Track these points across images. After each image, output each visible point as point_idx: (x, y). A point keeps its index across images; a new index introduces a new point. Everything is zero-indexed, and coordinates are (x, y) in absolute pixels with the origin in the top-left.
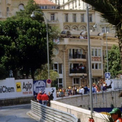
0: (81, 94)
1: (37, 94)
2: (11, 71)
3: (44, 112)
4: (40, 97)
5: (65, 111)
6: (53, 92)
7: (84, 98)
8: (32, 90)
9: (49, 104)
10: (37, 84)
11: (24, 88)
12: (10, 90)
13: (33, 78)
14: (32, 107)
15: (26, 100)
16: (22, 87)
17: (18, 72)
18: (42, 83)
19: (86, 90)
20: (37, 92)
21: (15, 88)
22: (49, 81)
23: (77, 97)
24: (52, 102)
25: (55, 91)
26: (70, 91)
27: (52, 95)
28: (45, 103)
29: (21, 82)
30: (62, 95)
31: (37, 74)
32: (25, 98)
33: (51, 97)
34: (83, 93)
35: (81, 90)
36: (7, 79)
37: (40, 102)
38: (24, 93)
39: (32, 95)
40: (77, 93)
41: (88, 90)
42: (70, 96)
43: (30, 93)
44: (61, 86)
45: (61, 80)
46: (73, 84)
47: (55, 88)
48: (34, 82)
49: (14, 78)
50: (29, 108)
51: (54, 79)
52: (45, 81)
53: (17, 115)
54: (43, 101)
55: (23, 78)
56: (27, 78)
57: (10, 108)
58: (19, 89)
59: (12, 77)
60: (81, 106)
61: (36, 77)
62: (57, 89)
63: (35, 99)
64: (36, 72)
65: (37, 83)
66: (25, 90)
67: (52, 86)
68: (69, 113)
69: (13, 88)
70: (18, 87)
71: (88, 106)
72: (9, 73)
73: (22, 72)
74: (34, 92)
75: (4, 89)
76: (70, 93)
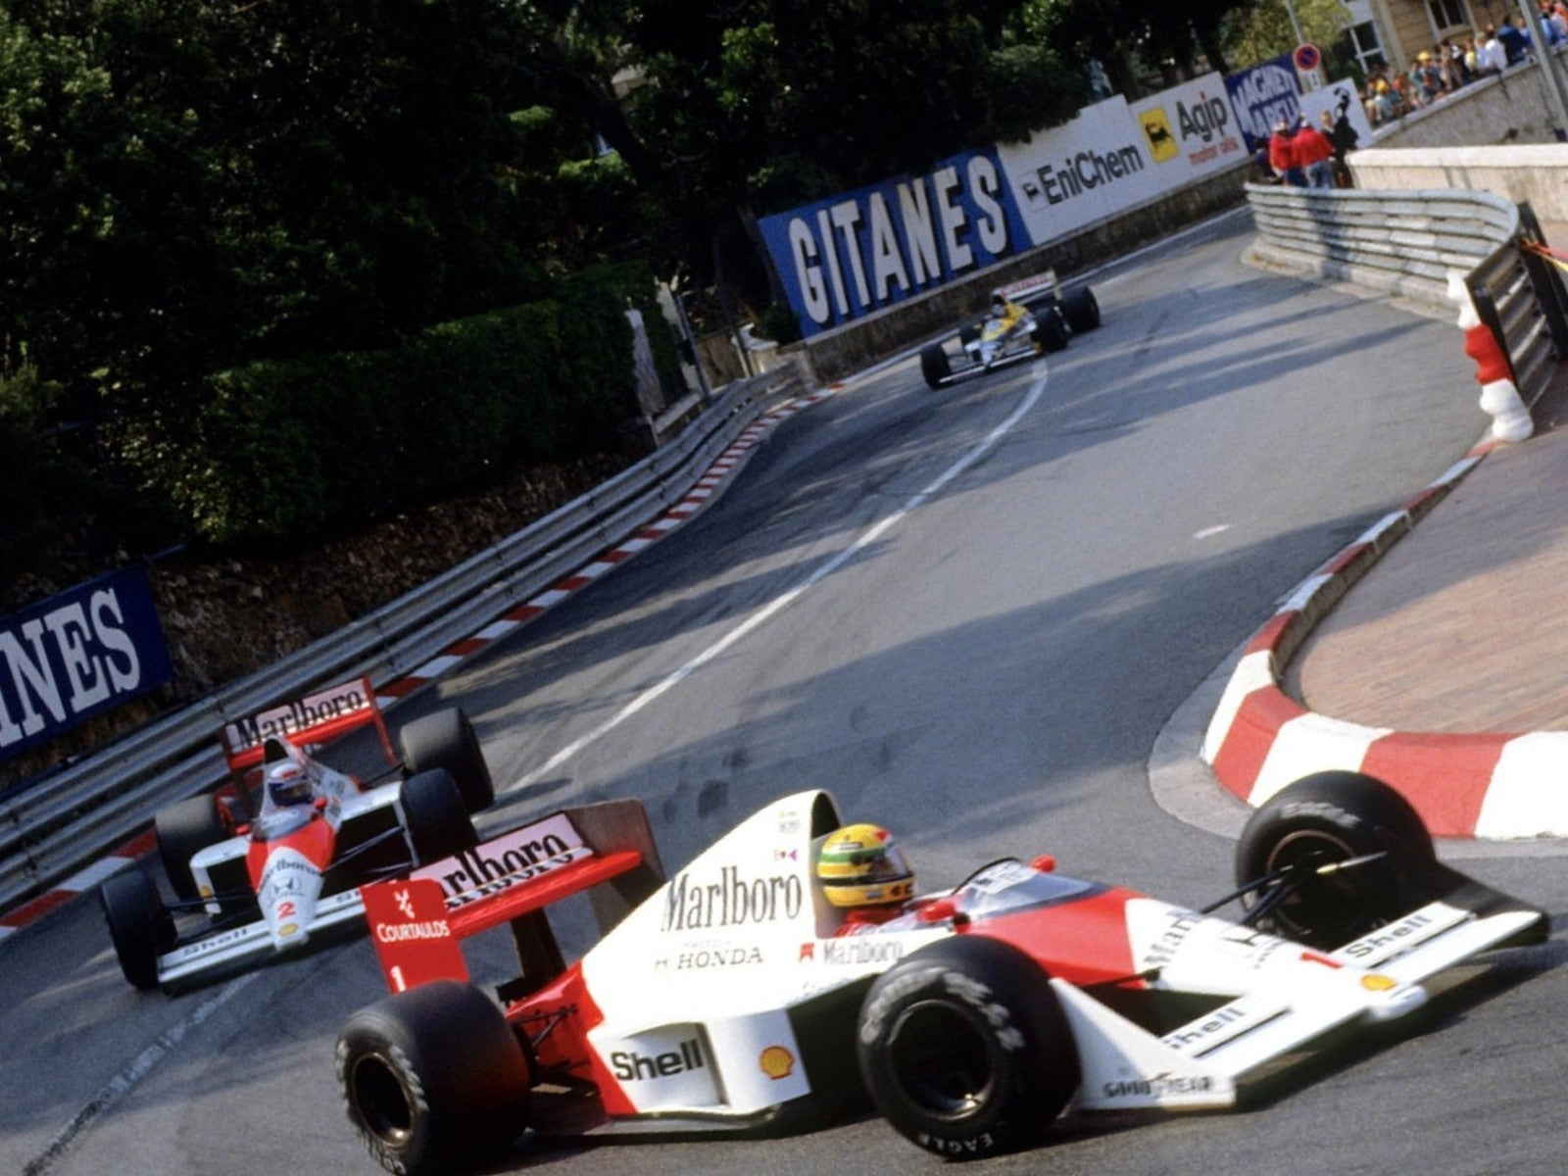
0: (1495, 71)
1: (1264, 143)
2: (1097, 67)
3: (1329, 226)
4: (1286, 151)
5: (1436, 186)
6: (1345, 104)
7: (1514, 90)
8: (1231, 129)
9: (1344, 177)
10: (1250, 92)
11: (1187, 130)
12: (1118, 163)
13: (1218, 64)
14: (1260, 218)
15: (1216, 192)
16: (1174, 128)
17: (1134, 59)
18: (1274, 79)
19: (1515, 45)
20: (1260, 132)
21: (1143, 144)
22: (1307, 56)
23: (1475, 96)
24: (1353, 159)
25: (1355, 97)
26: (1433, 76)
27: (1343, 122)
28: (1320, 177)
29: (1162, 106)
30: (1398, 109)
31: (1234, 39)
32: (1209, 182)
33: (1343, 138)
34: (1502, 61)
35: (1489, 51)
36: (1088, 112)
37: (1296, 178)
38: (1196, 158)
39: (1241, 153)
40: (1469, 75)
41: (1526, 42)
42: (1442, 101)
43: (1227, 146)
44: (1378, 64)
45: (1366, 33)
46: (1439, 35)
47: (1348, 84)
48: (1232, 84)
49: (1120, 99)
50: (1247, 226)
51: (1329, 40)
52: (1284, 62)
53: (1196, 282)
54: (1308, 170)
55: (1170, 82)
56: (1191, 76)
57: (1150, 257)
58: (1165, 147)
59: (1107, 94)
60: (1512, 136)
61: (1235, 57)
62: (1361, 86)
63: (1260, 170)
64: (1225, 32)
65: (1248, 85)
66: (1195, 142)
67: (1331, 78)
68: (1460, 190)
69: (1129, 151)
70: (1159, 136)
71: (1550, 121)
72: (1088, 79)
73: (1152, 55)
74: (1249, 138)
75: (1088, 170)
76: (1434, 86)
